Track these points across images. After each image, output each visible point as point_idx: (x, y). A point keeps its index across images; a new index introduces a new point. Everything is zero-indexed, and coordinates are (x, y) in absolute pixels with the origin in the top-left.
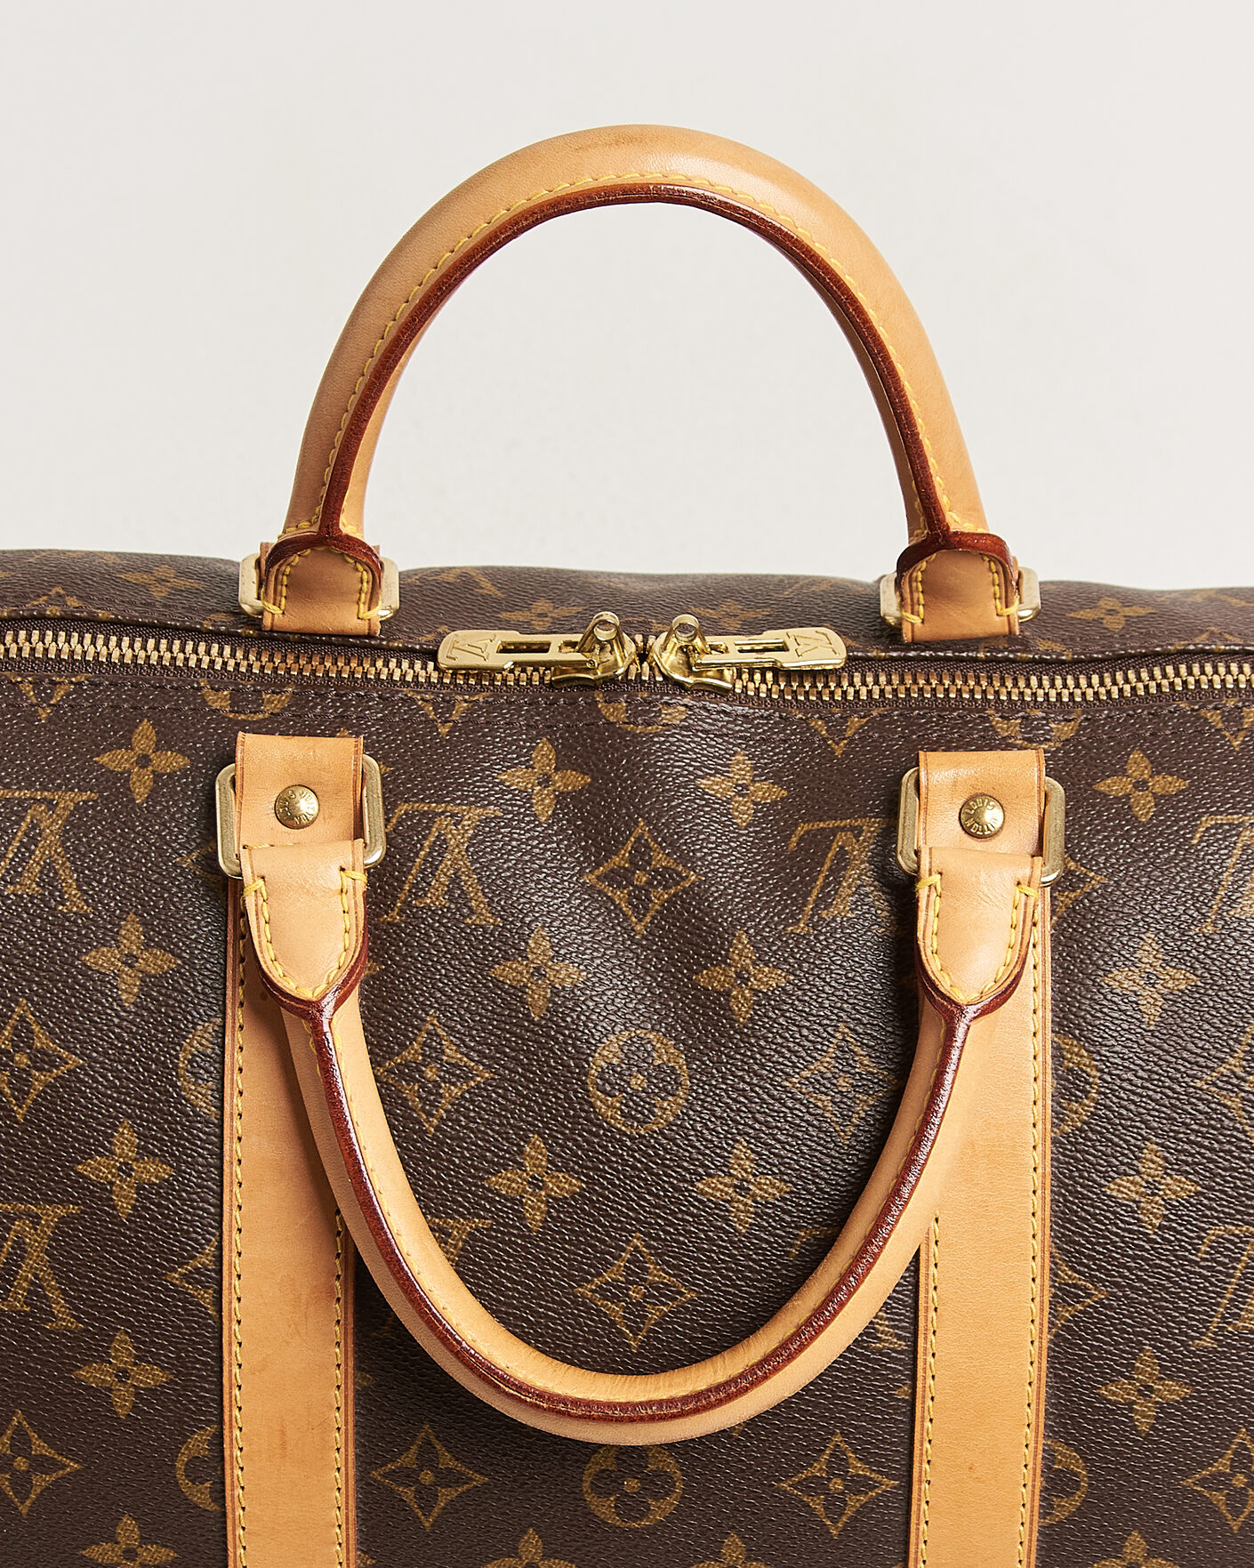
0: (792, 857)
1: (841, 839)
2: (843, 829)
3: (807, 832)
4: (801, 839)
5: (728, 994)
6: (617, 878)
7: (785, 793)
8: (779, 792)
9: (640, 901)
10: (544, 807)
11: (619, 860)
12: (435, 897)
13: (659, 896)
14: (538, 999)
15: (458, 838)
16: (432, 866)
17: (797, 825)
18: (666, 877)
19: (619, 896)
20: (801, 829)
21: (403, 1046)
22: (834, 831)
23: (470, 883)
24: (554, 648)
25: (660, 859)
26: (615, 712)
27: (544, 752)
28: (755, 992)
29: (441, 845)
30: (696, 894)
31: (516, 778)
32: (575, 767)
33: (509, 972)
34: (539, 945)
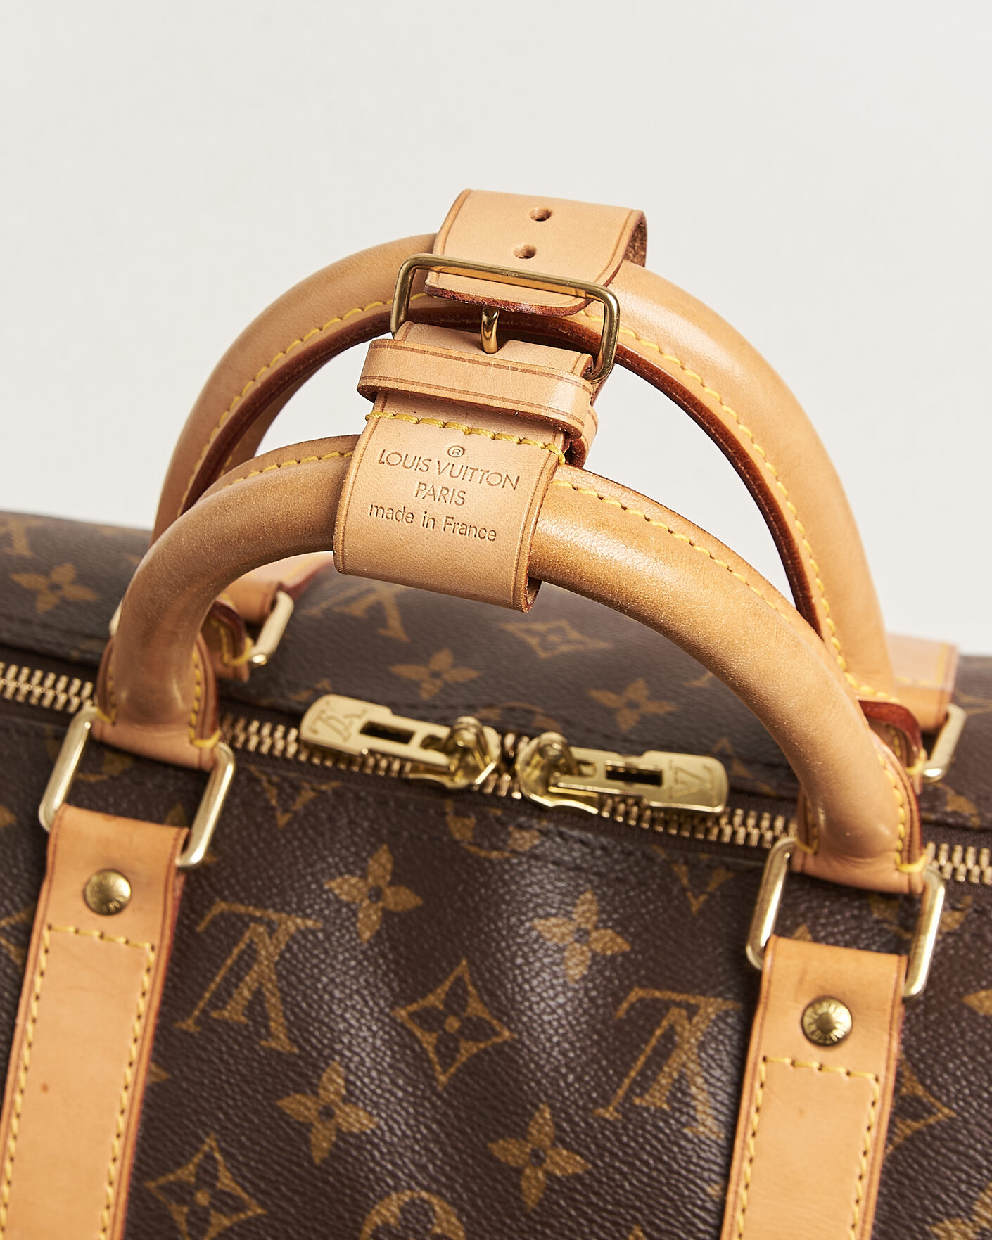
0: (618, 1028)
1: (675, 1014)
2: (678, 1005)
3: (641, 1000)
4: (632, 1006)
5: (519, 1171)
6: (429, 1019)
7: (626, 948)
8: (621, 945)
9: (447, 1051)
10: (368, 923)
11: (434, 1000)
12: (233, 1012)
13: (468, 1049)
14: (322, 1141)
15: (268, 950)
16: (237, 975)
17: (630, 988)
18: (477, 1029)
19: (428, 1040)
20: (636, 994)
21: (179, 1165)
22: (668, 1005)
23: (273, 1000)
24: (416, 740)
25: (476, 1008)
26: (462, 829)
27: (381, 863)
28: (548, 1174)
29: (251, 955)
30: (507, 1055)
31: (345, 887)
32: (410, 885)
33: (297, 1105)
34: (333, 1082)
